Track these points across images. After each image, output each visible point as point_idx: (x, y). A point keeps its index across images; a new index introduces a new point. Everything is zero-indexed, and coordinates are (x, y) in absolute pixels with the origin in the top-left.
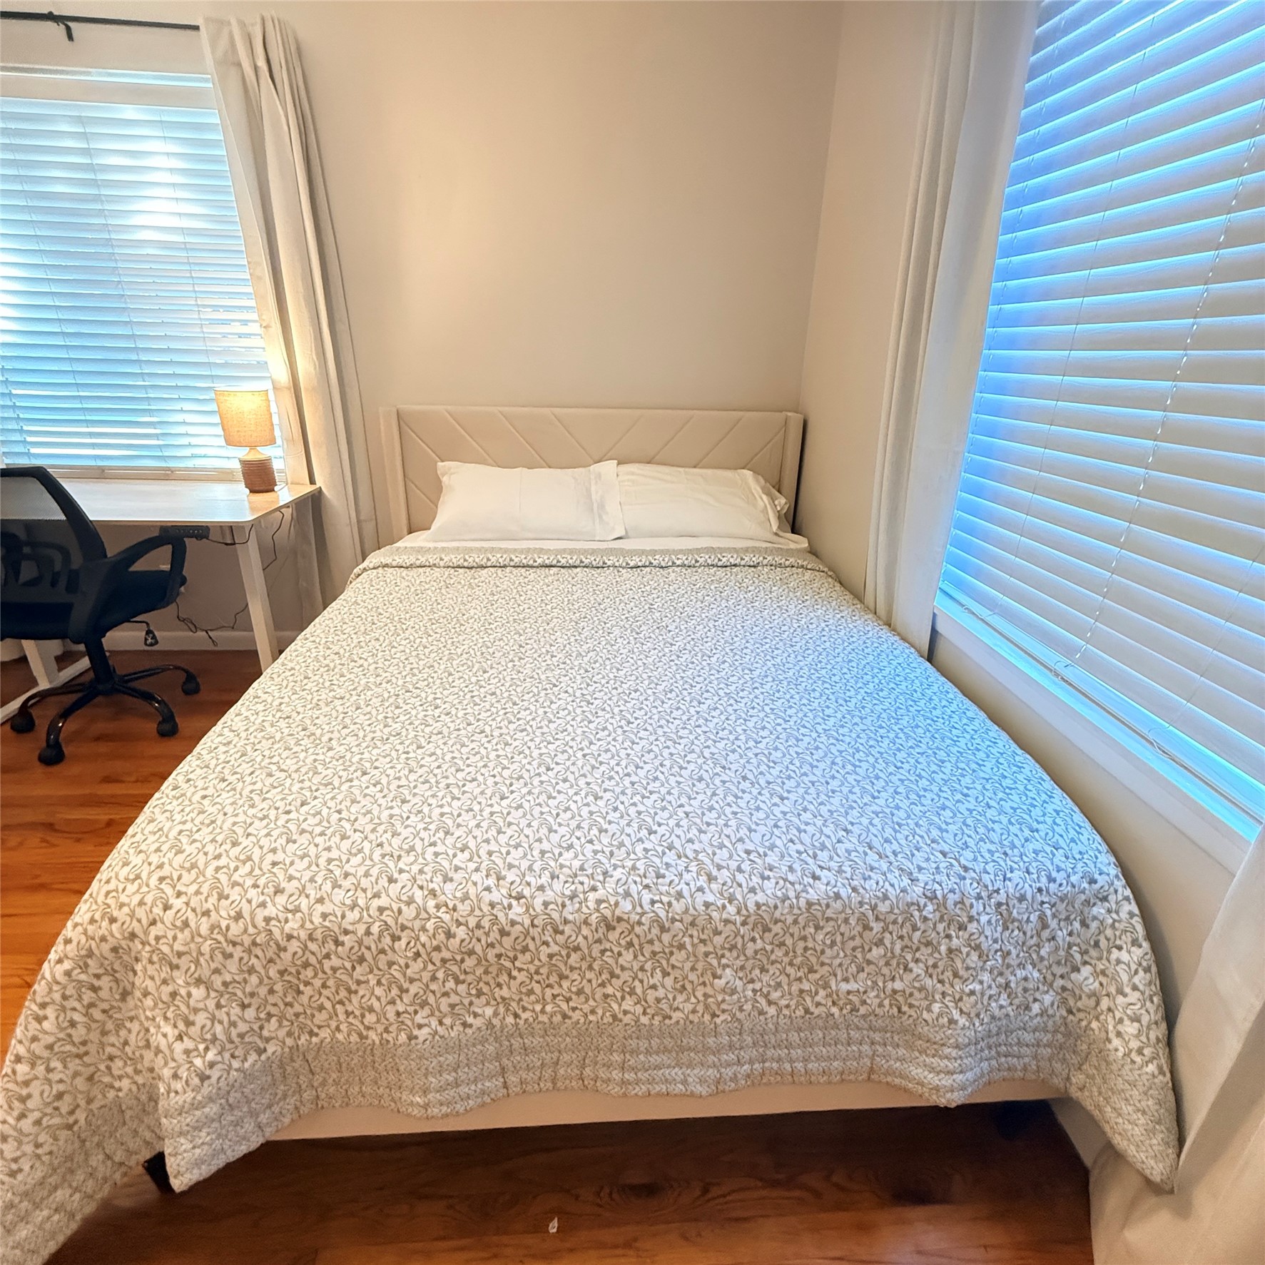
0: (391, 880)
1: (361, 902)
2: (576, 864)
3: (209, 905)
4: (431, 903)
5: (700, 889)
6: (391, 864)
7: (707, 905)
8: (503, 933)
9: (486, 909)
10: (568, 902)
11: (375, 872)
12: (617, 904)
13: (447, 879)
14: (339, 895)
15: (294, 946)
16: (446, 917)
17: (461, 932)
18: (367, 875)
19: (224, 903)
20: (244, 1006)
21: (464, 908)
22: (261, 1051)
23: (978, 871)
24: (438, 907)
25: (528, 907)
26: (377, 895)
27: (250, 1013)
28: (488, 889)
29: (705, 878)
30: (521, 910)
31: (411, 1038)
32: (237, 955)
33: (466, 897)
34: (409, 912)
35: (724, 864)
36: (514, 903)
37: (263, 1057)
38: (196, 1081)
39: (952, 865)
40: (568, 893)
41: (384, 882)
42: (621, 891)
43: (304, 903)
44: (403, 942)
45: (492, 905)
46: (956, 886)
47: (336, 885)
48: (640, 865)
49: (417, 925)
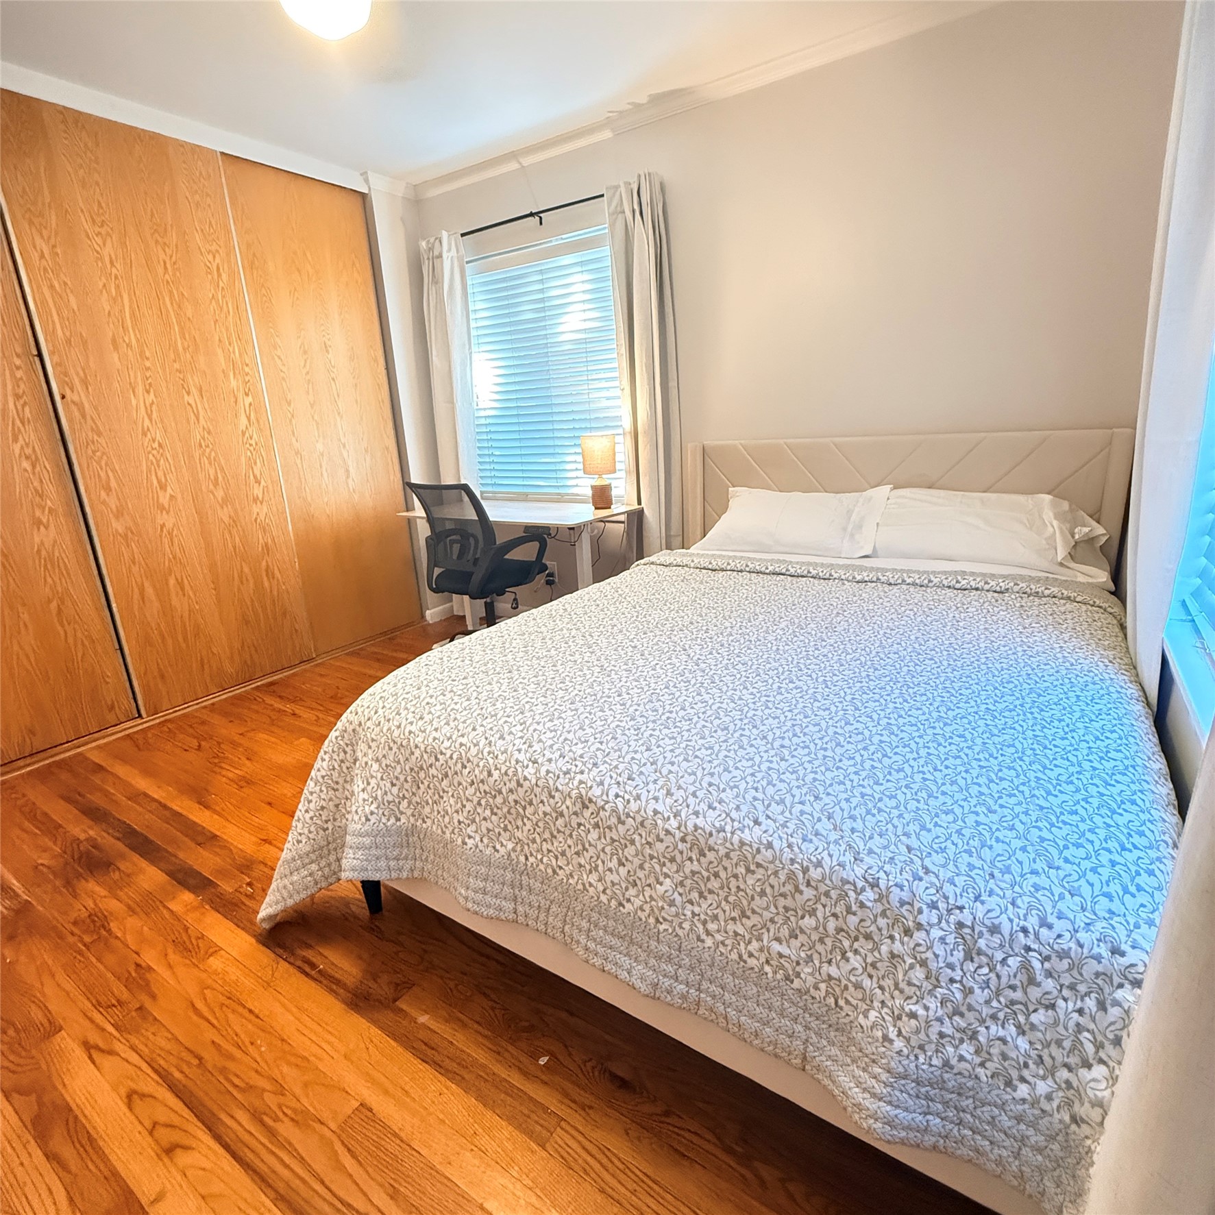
0: (474, 729)
1: (454, 738)
2: (580, 752)
3: (391, 717)
4: (487, 749)
5: (656, 799)
6: (480, 721)
7: (656, 812)
8: (519, 785)
9: (513, 762)
10: (562, 776)
11: (468, 722)
12: (591, 787)
13: (502, 737)
14: (446, 729)
15: (417, 753)
16: (491, 761)
17: (496, 774)
18: (464, 722)
19: (397, 717)
20: (393, 785)
21: (502, 758)
22: (398, 820)
23: (941, 878)
24: (489, 753)
25: (538, 771)
26: (463, 736)
27: (395, 790)
28: (519, 751)
29: (665, 792)
30: (533, 771)
31: (464, 843)
32: (395, 749)
33: (505, 752)
34: (474, 751)
35: (684, 786)
36: (531, 764)
37: (398, 823)
38: (363, 819)
39: (912, 861)
40: (564, 769)
41: (470, 729)
42: (598, 779)
43: (429, 728)
44: (468, 770)
45: (517, 761)
46: (906, 883)
47: (447, 724)
48: (621, 767)
49: (475, 761)
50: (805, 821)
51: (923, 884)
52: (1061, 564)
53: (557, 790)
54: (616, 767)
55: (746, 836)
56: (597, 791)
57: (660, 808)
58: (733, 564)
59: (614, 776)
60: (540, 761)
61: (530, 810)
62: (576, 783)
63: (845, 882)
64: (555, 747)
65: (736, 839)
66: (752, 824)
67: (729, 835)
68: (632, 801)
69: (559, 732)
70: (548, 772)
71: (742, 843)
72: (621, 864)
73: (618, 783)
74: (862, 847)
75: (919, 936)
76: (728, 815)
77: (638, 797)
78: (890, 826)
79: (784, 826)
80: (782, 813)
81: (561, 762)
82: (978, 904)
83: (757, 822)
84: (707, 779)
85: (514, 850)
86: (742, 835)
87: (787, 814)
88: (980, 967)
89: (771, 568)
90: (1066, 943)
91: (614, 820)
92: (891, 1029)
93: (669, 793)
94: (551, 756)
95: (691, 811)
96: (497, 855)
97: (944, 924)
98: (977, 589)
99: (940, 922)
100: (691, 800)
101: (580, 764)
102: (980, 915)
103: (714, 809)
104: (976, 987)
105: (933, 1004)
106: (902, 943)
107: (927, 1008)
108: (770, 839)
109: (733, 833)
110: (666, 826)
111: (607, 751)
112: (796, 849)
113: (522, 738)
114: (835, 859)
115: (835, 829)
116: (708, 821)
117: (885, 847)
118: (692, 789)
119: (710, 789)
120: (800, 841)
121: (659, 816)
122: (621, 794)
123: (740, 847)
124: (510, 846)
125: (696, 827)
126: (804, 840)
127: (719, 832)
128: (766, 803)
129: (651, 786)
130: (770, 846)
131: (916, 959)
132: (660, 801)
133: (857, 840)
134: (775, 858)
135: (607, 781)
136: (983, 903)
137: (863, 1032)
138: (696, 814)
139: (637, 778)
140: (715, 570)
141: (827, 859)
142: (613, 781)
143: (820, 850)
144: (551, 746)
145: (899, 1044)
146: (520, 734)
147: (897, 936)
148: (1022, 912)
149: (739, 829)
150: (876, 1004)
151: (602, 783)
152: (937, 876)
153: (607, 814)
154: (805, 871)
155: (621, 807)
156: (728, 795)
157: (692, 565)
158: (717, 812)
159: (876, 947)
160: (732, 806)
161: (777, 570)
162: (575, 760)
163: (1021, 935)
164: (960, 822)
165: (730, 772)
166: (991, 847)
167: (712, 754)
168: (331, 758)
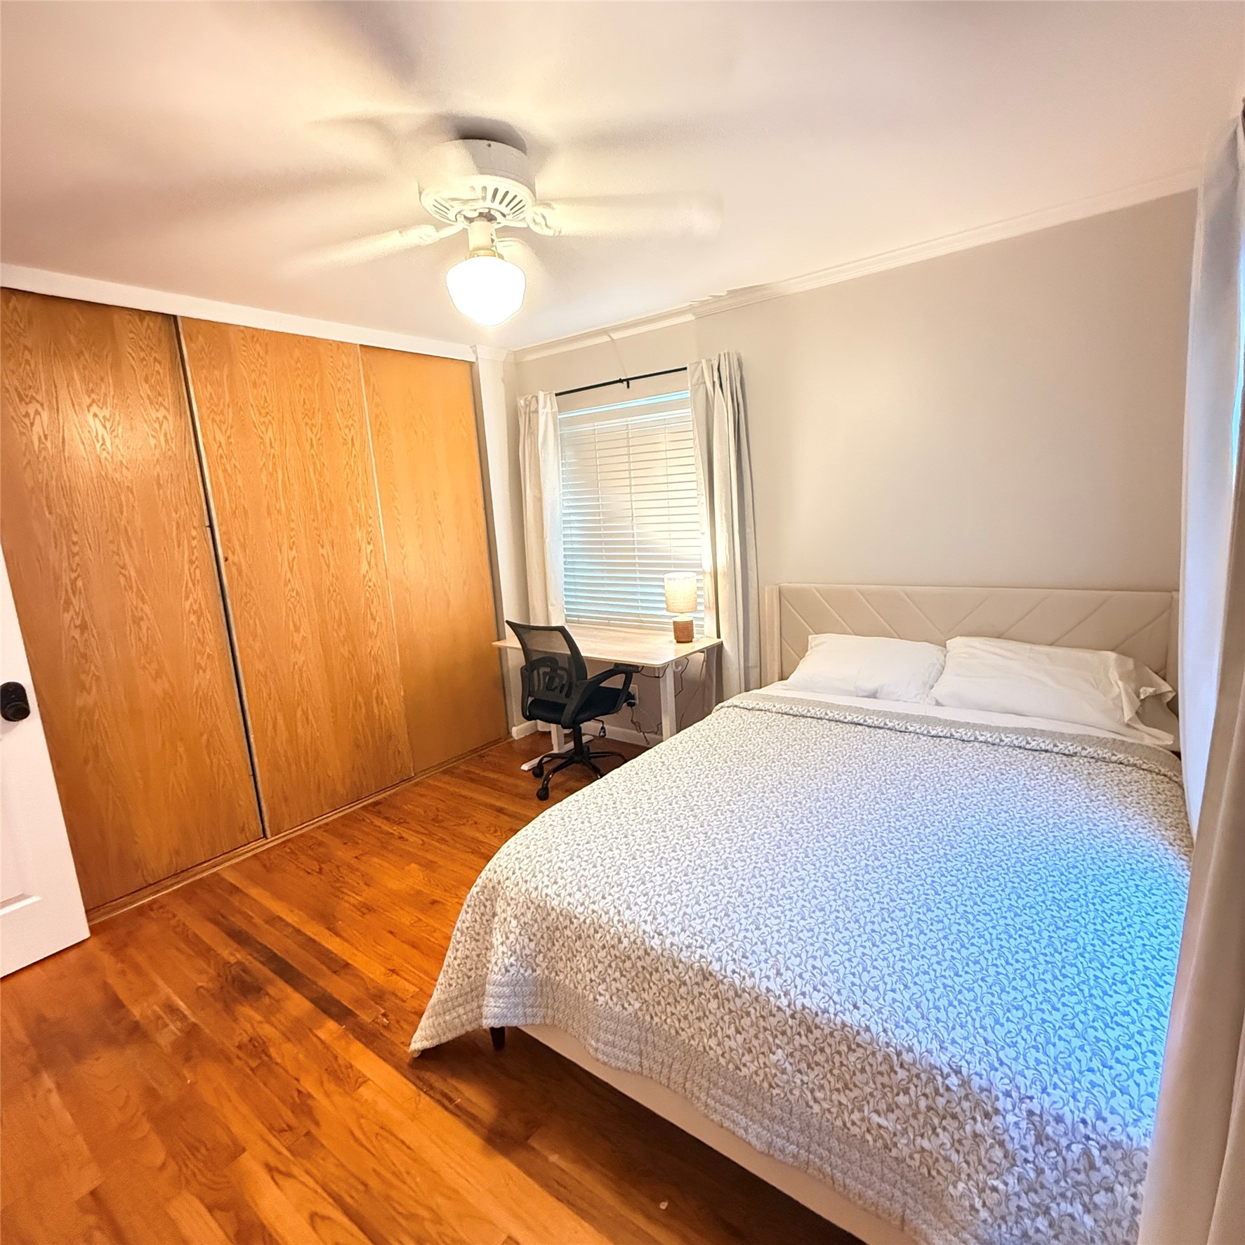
0: (604, 898)
1: (586, 904)
3: (528, 878)
4: (616, 918)
5: (768, 977)
6: (608, 889)
7: (768, 990)
8: (647, 953)
9: (641, 933)
10: (684, 949)
11: (598, 889)
12: (711, 962)
13: (629, 908)
14: (578, 895)
15: (554, 915)
16: (621, 929)
17: (626, 941)
18: (594, 890)
19: (534, 879)
20: (531, 940)
21: (631, 927)
22: (534, 971)
23: (1014, 1070)
24: (619, 921)
25: (663, 942)
26: (594, 903)
27: (532, 945)
28: (645, 922)
29: (775, 971)
30: (659, 942)
31: (595, 1000)
32: (532, 909)
33: (633, 922)
34: (605, 919)
35: (792, 967)
36: (656, 936)
37: (534, 974)
38: (503, 970)
39: (989, 1053)
40: (686, 943)
41: (600, 897)
42: (716, 955)
43: (563, 893)
44: (599, 935)
45: (644, 932)
46: (984, 1072)
47: (579, 890)
48: (736, 945)
49: (607, 927)
50: (897, 1009)
51: (999, 1074)
52: (1128, 726)
53: (681, 961)
54: (731, 945)
55: (847, 1019)
56: (716, 966)
57: (772, 987)
58: (813, 711)
59: (731, 953)
60: (664, 933)
61: (656, 976)
62: (697, 957)
63: (933, 1067)
64: (677, 920)
65: (838, 1020)
66: (851, 1008)
67: (832, 1016)
68: (747, 978)
69: (678, 906)
70: (672, 944)
71: (844, 1025)
72: (738, 1032)
73: (734, 960)
74: (946, 1036)
75: (997, 1120)
76: (831, 998)
77: (752, 975)
78: (969, 1018)
79: (879, 1011)
80: (877, 999)
81: (683, 936)
82: (1045, 1095)
83: (855, 1006)
84: (811, 961)
85: (640, 1009)
86: (844, 1018)
87: (881, 1001)
88: (1049, 1150)
89: (849, 718)
90: (1118, 1136)
91: (731, 993)
92: (977, 1200)
93: (779, 973)
94: (674, 930)
95: (798, 992)
96: (626, 1013)
97: (1017, 1111)
98: (1046, 751)
99: (1014, 1109)
100: (798, 981)
101: (700, 939)
102: (1046, 1105)
103: (819, 991)
104: (1046, 1168)
105: (1011, 1180)
106: (983, 1125)
107: (1006, 1184)
108: (868, 1023)
109: (836, 1015)
110: (778, 1003)
111: (722, 928)
112: (890, 1033)
113: (646, 909)
114: (923, 1045)
115: (923, 1018)
116: (814, 1002)
117: (966, 1039)
118: (798, 971)
119: (814, 972)
120: (893, 1027)
121: (771, 993)
122: (738, 970)
123: (843, 1029)
124: (637, 1005)
125: (804, 1007)
126: (897, 1027)
127: (823, 1013)
128: (863, 988)
129: (763, 965)
130: (868, 1029)
131: (995, 1139)
132: (772, 980)
133: (942, 1029)
134: (872, 1039)
135: (724, 958)
136: (1048, 1094)
137: (953, 1200)
138: (803, 994)
139: (750, 957)
140: (796, 716)
141: (917, 1044)
142: (730, 958)
143: (911, 1037)
144: (673, 920)
145: (984, 1214)
146: (644, 906)
147: (979, 1119)
148: (1081, 1105)
149: (841, 1012)
150: (963, 1176)
151: (720, 959)
152: (1010, 1069)
153: (726, 988)
154: (899, 1054)
155: (737, 983)
156: (829, 979)
157: (774, 710)
158: (822, 995)
159: (961, 1127)
160: (834, 989)
161: (855, 720)
162: (695, 934)
163: (1081, 1126)
164: (1028, 1019)
165: (830, 956)
166: (1054, 1045)
167: (813, 936)
168: (474, 911)
